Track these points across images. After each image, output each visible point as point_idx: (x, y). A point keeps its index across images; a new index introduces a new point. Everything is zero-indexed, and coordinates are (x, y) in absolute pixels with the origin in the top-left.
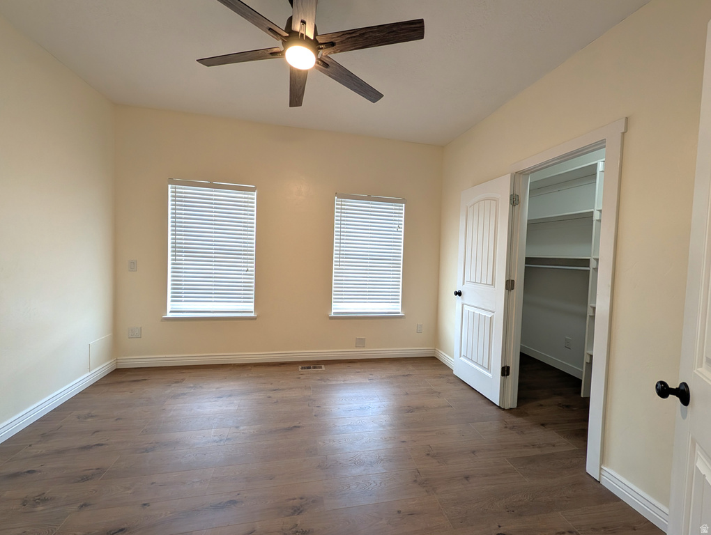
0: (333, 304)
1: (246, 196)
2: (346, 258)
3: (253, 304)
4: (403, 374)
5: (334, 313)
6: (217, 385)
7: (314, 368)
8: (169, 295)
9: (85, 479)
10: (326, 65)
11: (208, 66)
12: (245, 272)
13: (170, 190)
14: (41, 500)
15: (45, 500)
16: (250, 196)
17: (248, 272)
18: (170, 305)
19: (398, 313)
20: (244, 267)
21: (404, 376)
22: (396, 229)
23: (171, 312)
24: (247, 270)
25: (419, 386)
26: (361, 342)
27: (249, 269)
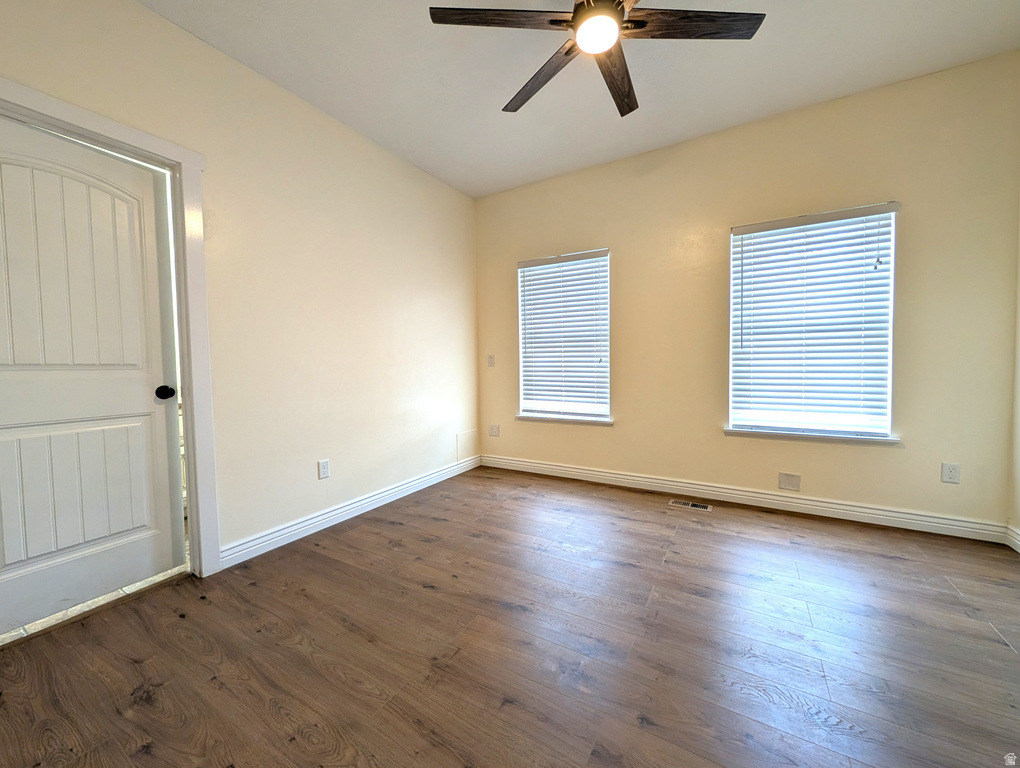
0: (731, 411)
1: (597, 264)
2: (755, 334)
3: (608, 406)
4: (884, 553)
5: (734, 426)
6: (559, 497)
7: (693, 505)
8: (522, 392)
9: (427, 541)
10: (638, 24)
11: (515, 111)
12: (598, 364)
13: (520, 275)
14: (399, 544)
15: (400, 545)
16: (601, 263)
17: (601, 364)
18: (524, 404)
19: (886, 435)
20: (597, 356)
21: (883, 556)
22: (872, 268)
23: (524, 411)
24: (600, 361)
25: (920, 582)
26: (790, 481)
27: (603, 359)
